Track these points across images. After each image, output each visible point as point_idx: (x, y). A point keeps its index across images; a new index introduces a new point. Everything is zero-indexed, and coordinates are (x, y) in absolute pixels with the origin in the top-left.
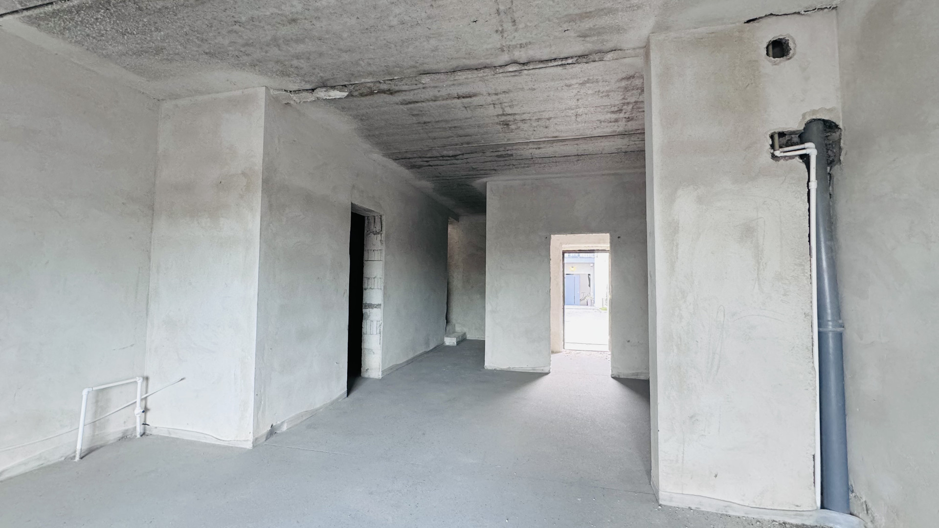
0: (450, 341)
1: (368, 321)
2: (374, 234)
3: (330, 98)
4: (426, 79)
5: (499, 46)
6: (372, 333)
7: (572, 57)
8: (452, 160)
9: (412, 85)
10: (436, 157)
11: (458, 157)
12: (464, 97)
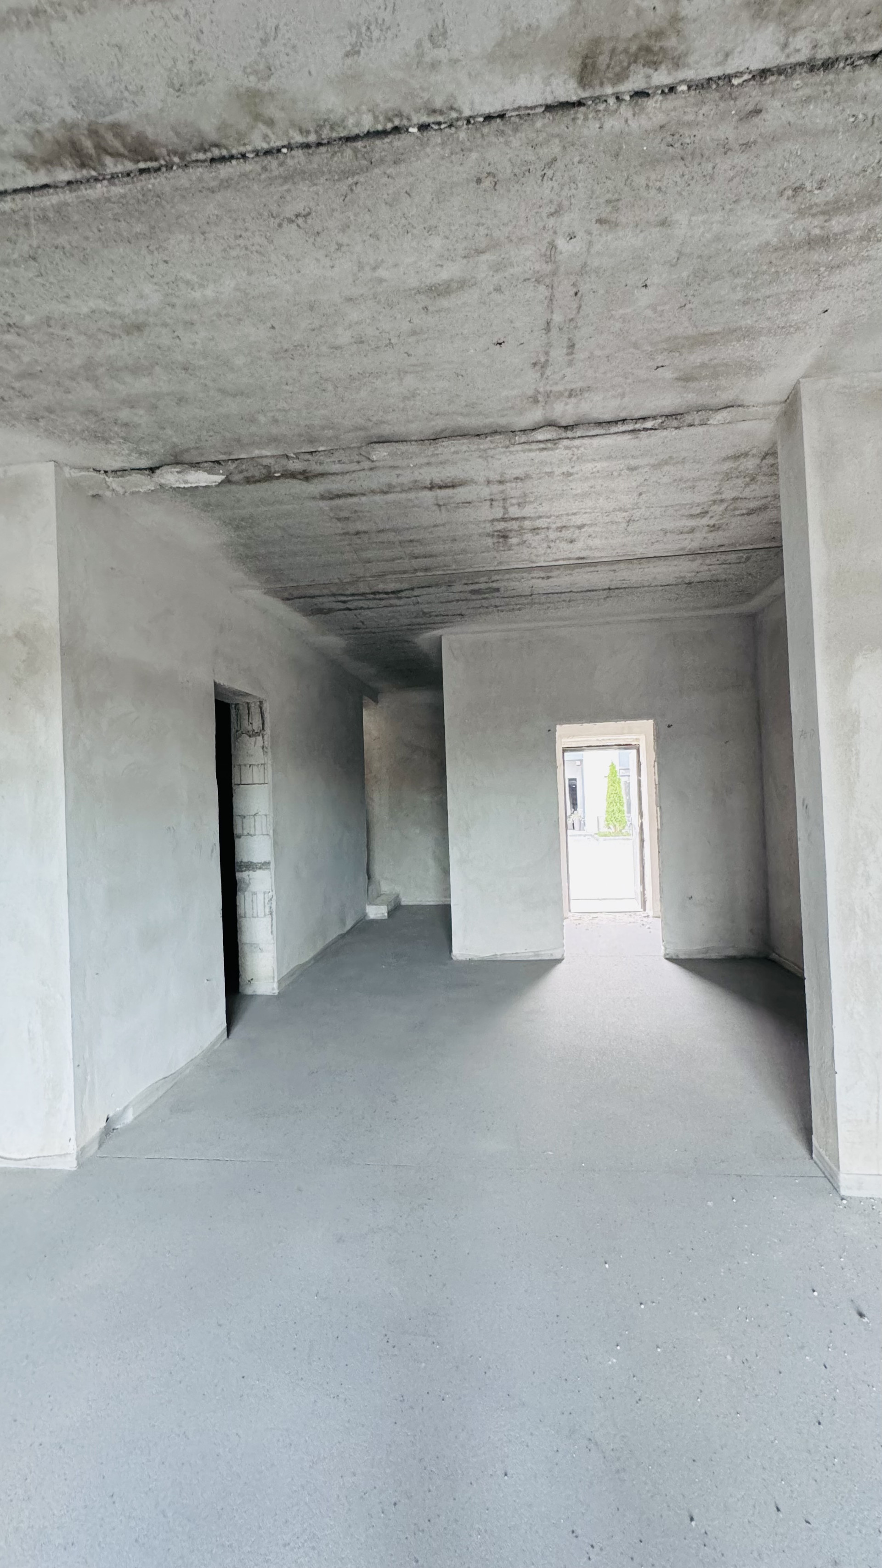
0: (376, 912)
1: (246, 893)
2: (250, 736)
3: (186, 486)
4: (380, 453)
5: (530, 392)
6: (255, 915)
7: (654, 418)
8: (390, 598)
9: (351, 462)
10: (363, 594)
11: (403, 594)
12: (440, 487)
